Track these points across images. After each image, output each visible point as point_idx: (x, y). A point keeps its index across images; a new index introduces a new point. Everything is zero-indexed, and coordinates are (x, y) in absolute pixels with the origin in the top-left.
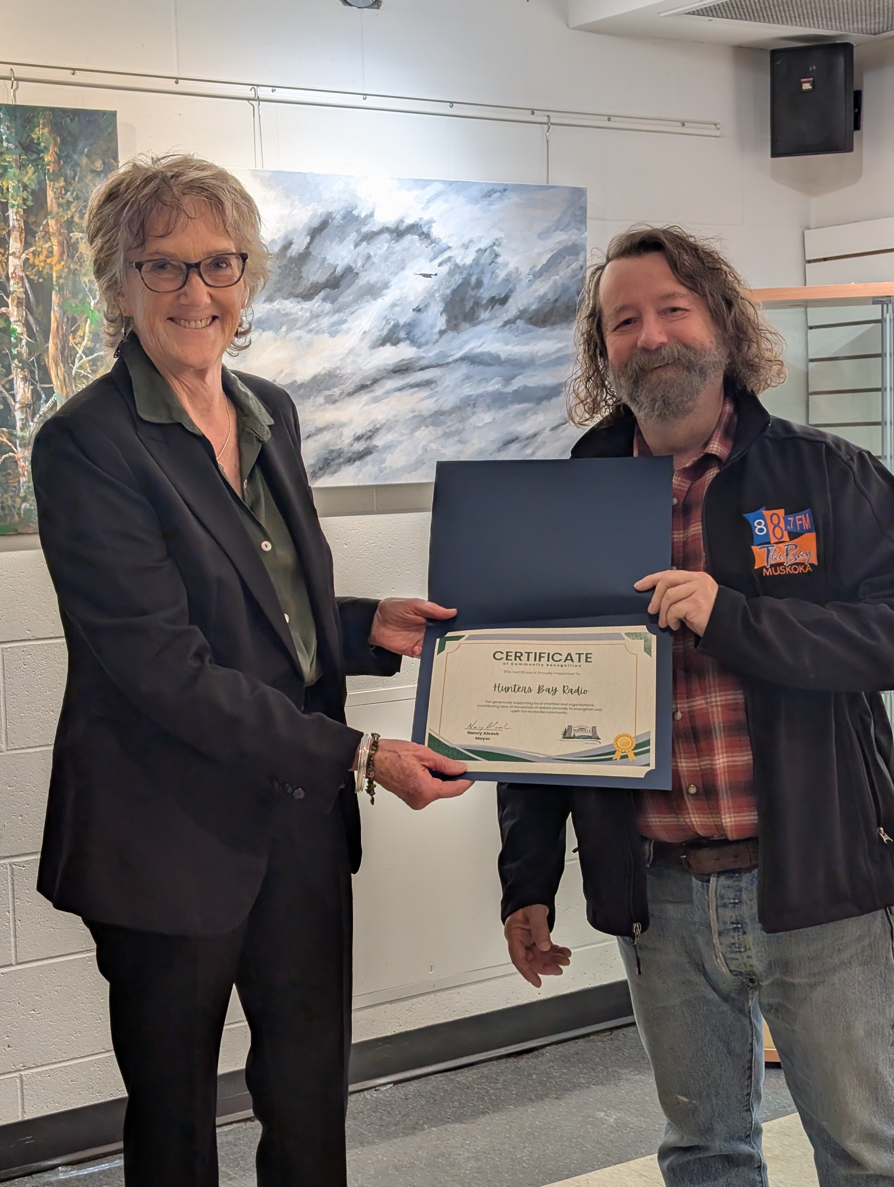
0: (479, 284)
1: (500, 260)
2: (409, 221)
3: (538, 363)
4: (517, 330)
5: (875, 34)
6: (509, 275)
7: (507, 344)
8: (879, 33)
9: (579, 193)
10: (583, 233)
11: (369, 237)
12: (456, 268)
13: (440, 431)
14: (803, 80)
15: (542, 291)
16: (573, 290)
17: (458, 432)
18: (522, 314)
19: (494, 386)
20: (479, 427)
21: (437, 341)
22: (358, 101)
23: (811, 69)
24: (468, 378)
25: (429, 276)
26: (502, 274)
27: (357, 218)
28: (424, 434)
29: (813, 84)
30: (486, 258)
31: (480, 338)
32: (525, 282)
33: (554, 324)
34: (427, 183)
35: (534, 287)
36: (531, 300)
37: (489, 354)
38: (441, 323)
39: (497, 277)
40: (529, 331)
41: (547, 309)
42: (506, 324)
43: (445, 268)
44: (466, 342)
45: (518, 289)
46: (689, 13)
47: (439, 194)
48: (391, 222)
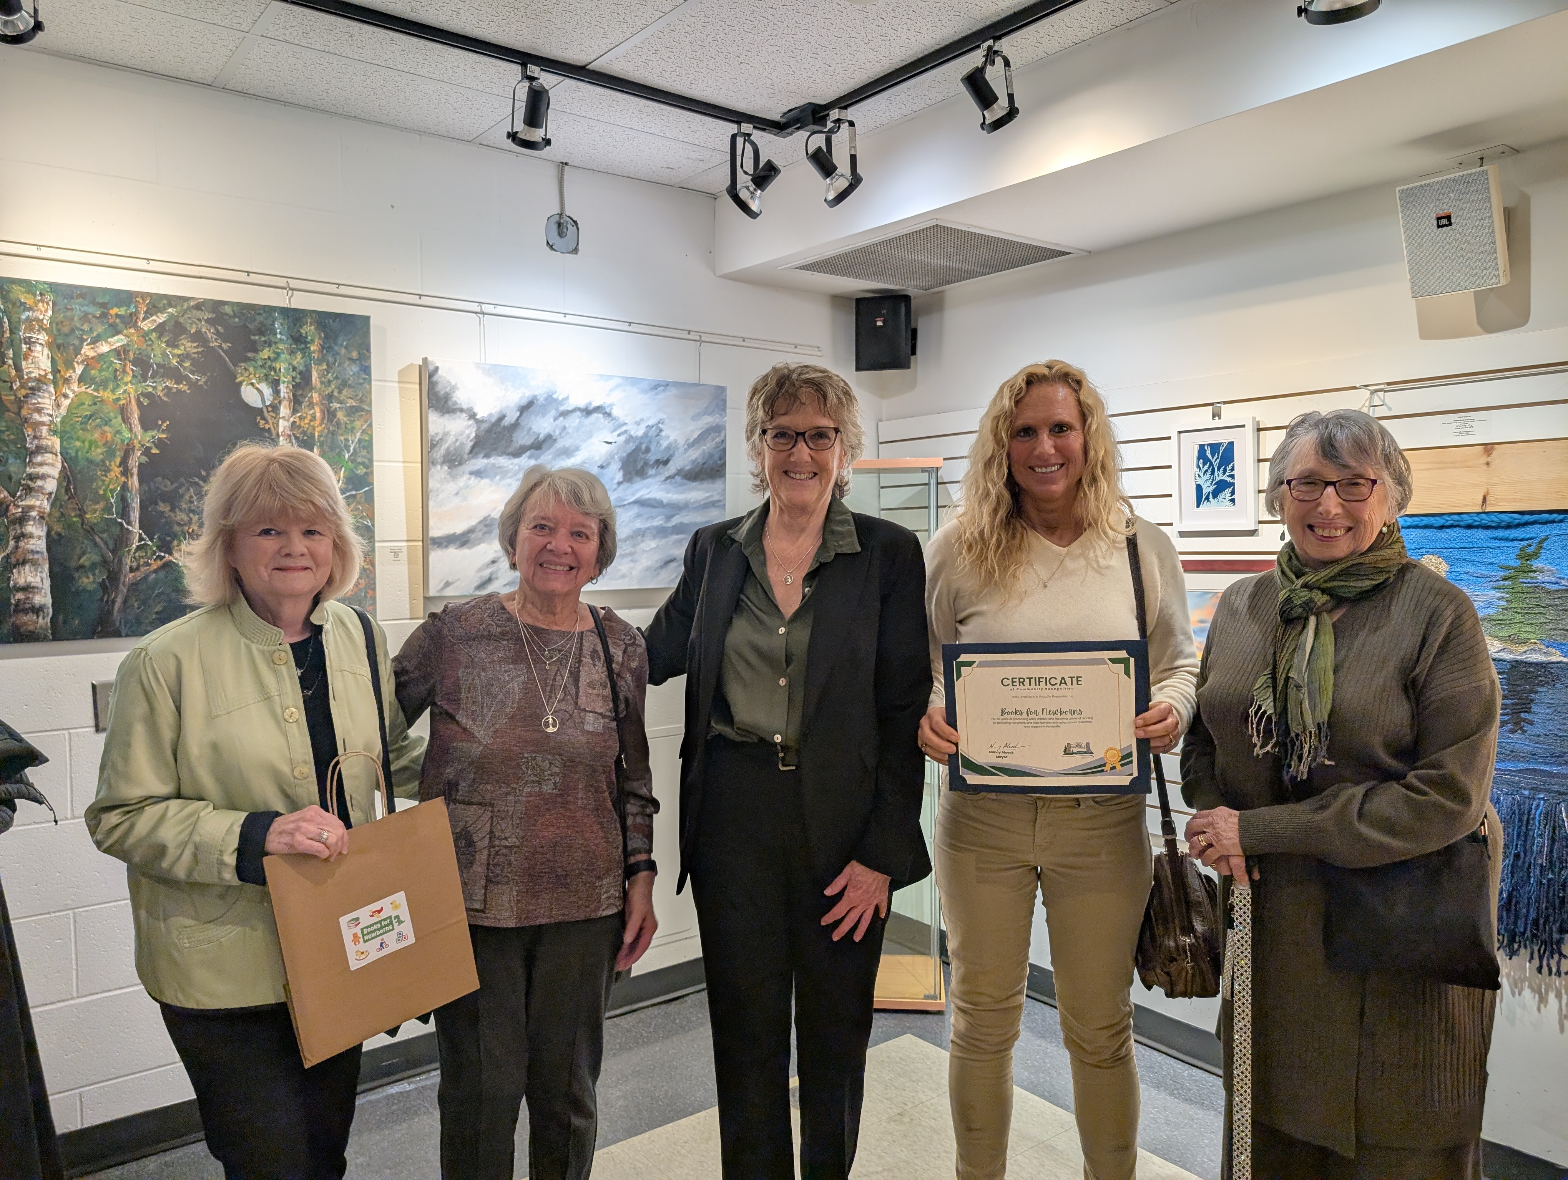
0: (648, 450)
1: (663, 434)
2: (595, 404)
3: (691, 506)
4: (676, 483)
5: (921, 290)
6: (670, 444)
7: (668, 493)
9: (721, 390)
10: (724, 418)
11: (565, 414)
12: (630, 439)
14: (877, 319)
15: (694, 457)
16: (716, 457)
17: (631, 554)
18: (679, 472)
19: (658, 522)
20: (647, 551)
22: (561, 318)
23: (882, 312)
24: (638, 516)
25: (611, 443)
26: (665, 444)
27: (556, 400)
29: (884, 322)
30: (653, 432)
31: (648, 488)
32: (681, 450)
33: (703, 480)
34: (610, 377)
35: (688, 454)
36: (686, 462)
37: (655, 499)
38: (619, 476)
39: (661, 446)
40: (684, 485)
41: (698, 469)
42: (667, 478)
43: (623, 438)
44: (638, 491)
45: (677, 454)
46: (793, 268)
47: (618, 386)
48: (582, 404)
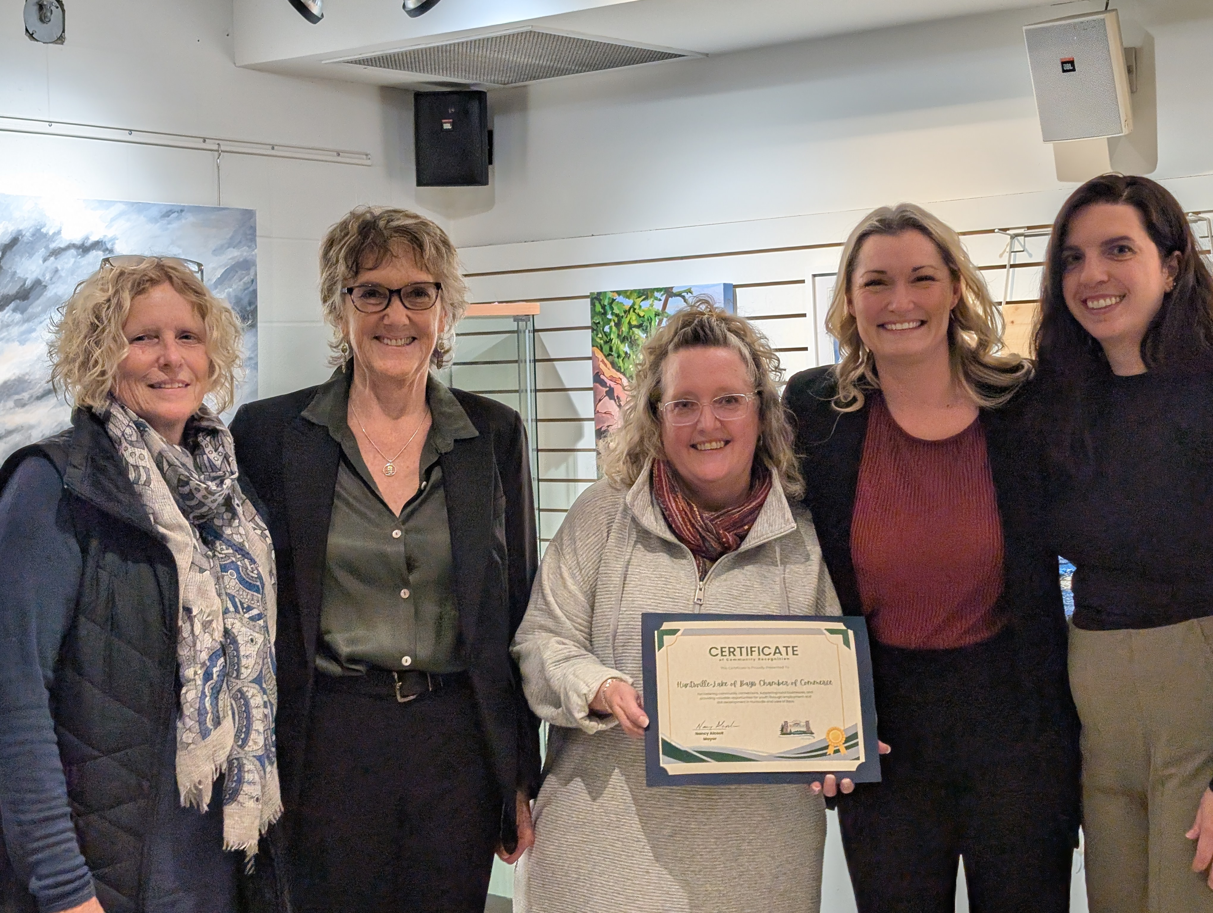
2: (94, 238)
5: (504, 84)
8: (508, 83)
9: (248, 215)
10: (254, 250)
11: (57, 253)
14: (444, 121)
16: (245, 301)
22: (44, 127)
23: (450, 112)
27: (45, 235)
29: (453, 124)
34: (112, 203)
46: (348, 62)
47: (122, 214)
48: (77, 239)
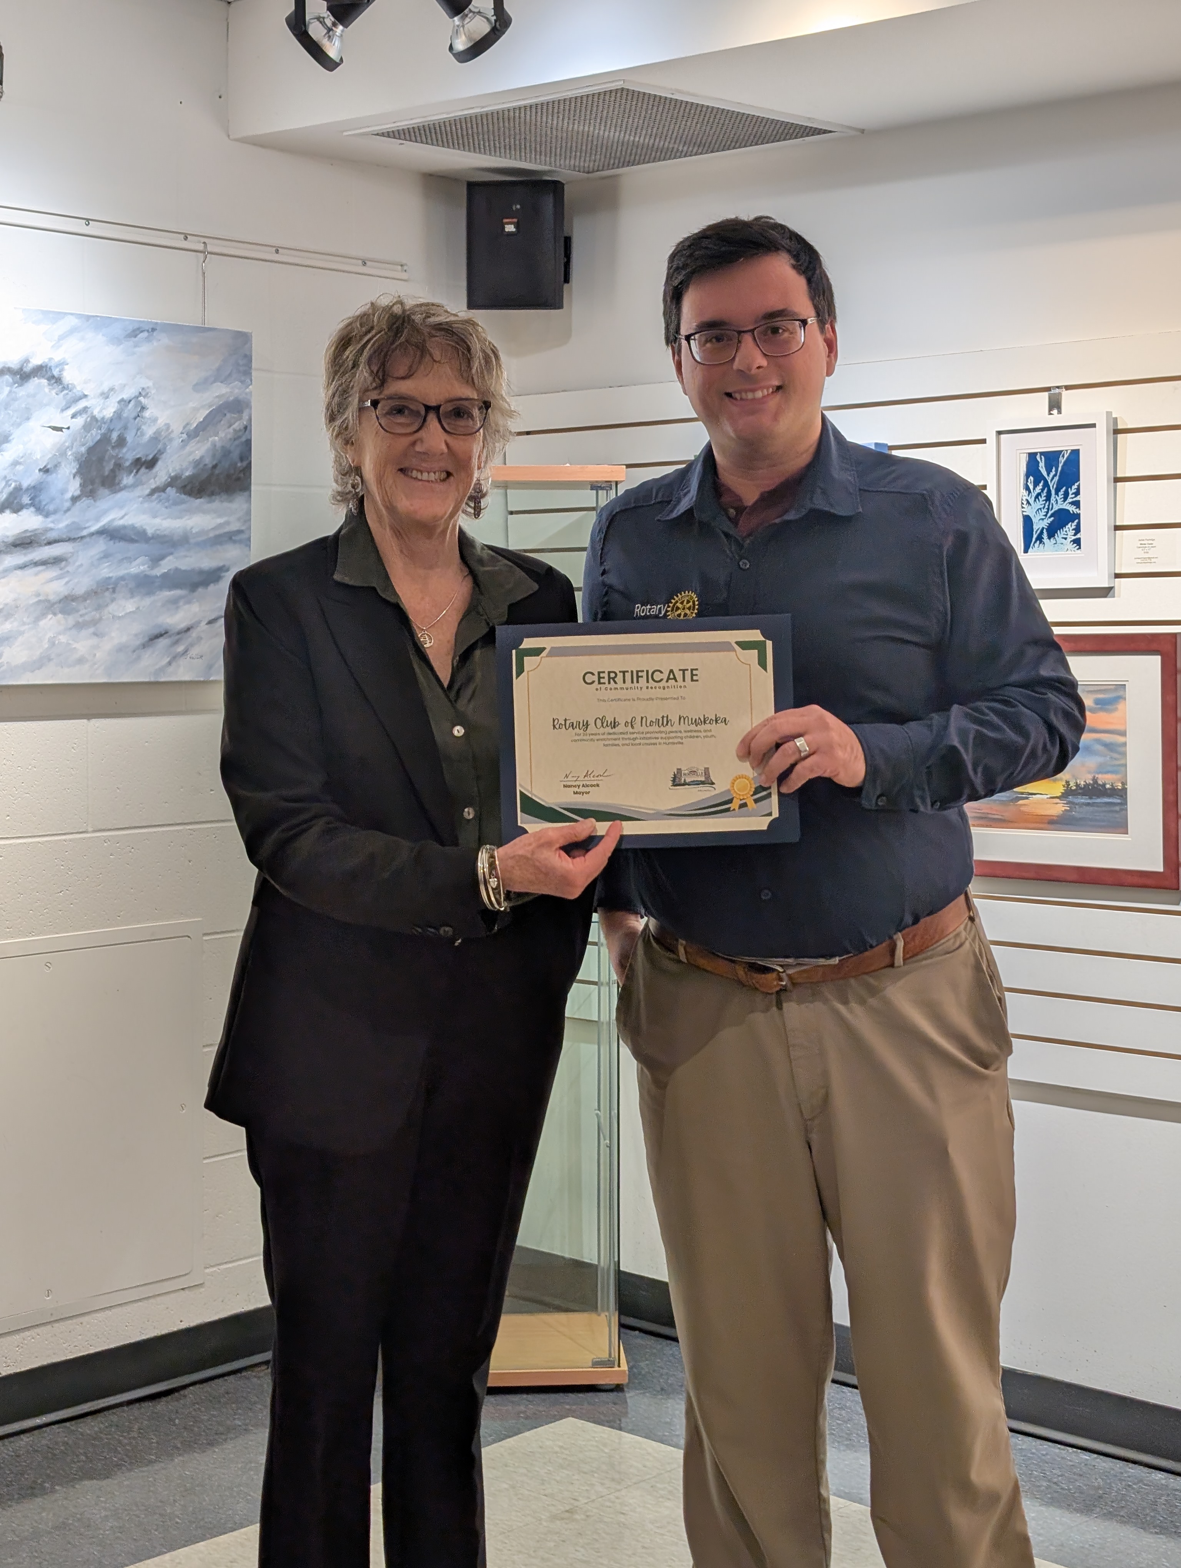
0: (121, 442)
1: (147, 414)
2: (36, 361)
3: (192, 541)
4: (168, 500)
5: (588, 172)
6: (158, 433)
7: (155, 517)
8: (593, 172)
9: (243, 338)
10: (247, 387)
12: (93, 422)
13: (71, 620)
14: (505, 221)
15: (198, 455)
16: (235, 455)
17: (94, 622)
18: (173, 481)
19: (138, 567)
20: (119, 618)
21: (68, 510)
23: (514, 208)
24: (106, 556)
25: (60, 429)
26: (149, 432)
28: (51, 624)
29: (517, 226)
30: (130, 411)
31: (121, 507)
32: (177, 443)
33: (212, 494)
34: (61, 315)
35: (188, 449)
36: (185, 464)
37: (133, 527)
38: (74, 487)
39: (143, 434)
40: (183, 502)
41: (204, 476)
42: (153, 492)
43: (80, 421)
44: (105, 512)
45: (169, 450)
46: (377, 134)
48: (13, 361)
